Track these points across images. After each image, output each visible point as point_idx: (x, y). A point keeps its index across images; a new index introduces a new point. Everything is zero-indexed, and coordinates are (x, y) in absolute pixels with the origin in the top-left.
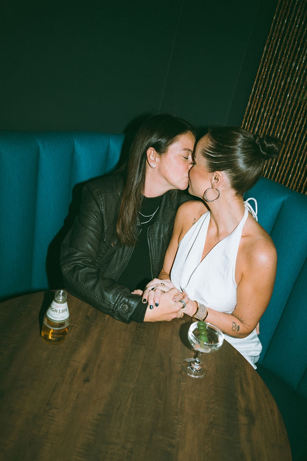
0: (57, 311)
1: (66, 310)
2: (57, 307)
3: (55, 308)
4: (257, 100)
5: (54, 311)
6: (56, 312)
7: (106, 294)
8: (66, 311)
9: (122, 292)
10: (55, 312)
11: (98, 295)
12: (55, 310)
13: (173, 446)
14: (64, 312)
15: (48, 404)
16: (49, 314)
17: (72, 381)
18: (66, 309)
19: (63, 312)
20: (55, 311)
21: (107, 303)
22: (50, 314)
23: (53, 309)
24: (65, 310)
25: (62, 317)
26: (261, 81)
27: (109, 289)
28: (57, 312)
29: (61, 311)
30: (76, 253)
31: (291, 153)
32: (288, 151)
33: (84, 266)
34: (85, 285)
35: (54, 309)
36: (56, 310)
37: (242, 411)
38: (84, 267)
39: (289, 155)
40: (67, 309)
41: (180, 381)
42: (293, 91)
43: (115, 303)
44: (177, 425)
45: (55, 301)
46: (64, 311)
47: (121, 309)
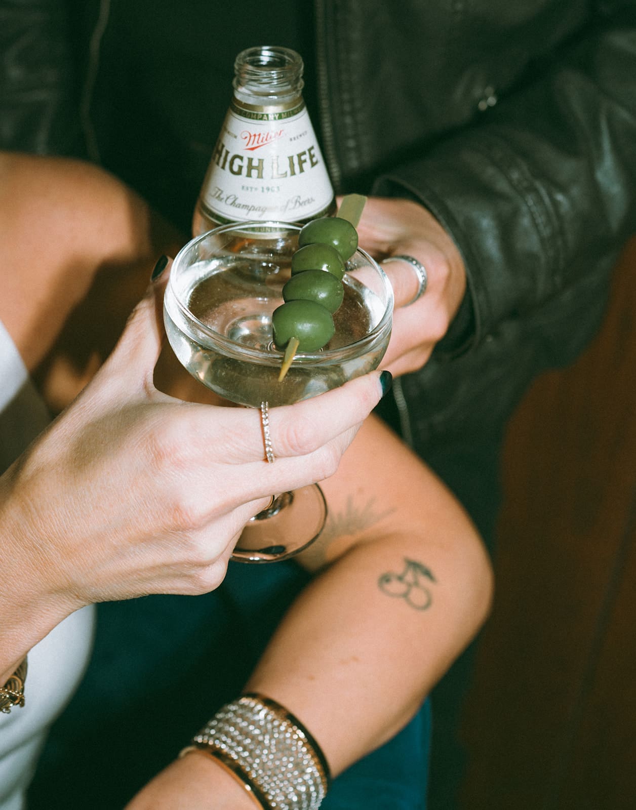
0: (260, 168)
1: (312, 157)
2: (256, 143)
3: (247, 155)
5: (245, 171)
6: (254, 173)
8: (313, 164)
10: (249, 175)
12: (250, 160)
14: (302, 170)
16: (219, 198)
18: (310, 150)
19: (296, 169)
20: (250, 167)
22: (224, 196)
23: (237, 162)
24: (306, 157)
25: (299, 203)
28: (260, 176)
29: (284, 168)
35: (241, 158)
36: (255, 163)
45: (239, 112)
46: (301, 163)
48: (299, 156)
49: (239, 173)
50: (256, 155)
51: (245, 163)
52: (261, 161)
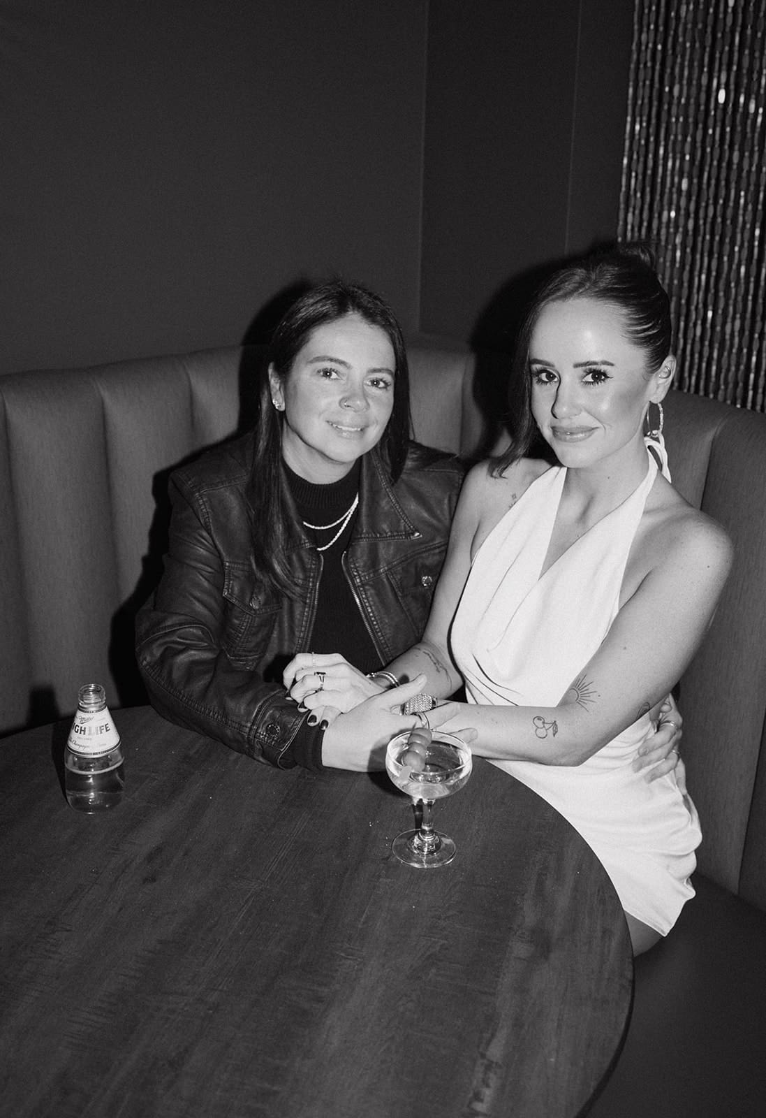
0: (84, 731)
2: (86, 722)
3: (80, 725)
4: (639, 203)
5: (79, 731)
6: (82, 732)
7: (231, 704)
8: (107, 730)
9: (268, 696)
10: (80, 733)
11: (214, 708)
12: (81, 727)
13: (319, 1000)
14: (101, 733)
15: (50, 923)
16: (73, 742)
17: (116, 880)
19: (99, 732)
20: (81, 730)
21: (234, 724)
22: (75, 741)
26: (638, 153)
27: (238, 692)
28: (84, 734)
29: (93, 730)
30: (164, 619)
31: (743, 319)
32: (735, 313)
33: (184, 647)
34: (187, 689)
35: (78, 726)
36: (83, 729)
37: (523, 933)
38: (184, 649)
39: (738, 323)
40: (111, 725)
41: (379, 876)
42: (715, 163)
43: (253, 724)
44: (343, 961)
45: (80, 710)
47: (265, 736)
48: (100, 727)
49: (77, 732)
50: (83, 726)
51: (79, 729)
52: (85, 728)
